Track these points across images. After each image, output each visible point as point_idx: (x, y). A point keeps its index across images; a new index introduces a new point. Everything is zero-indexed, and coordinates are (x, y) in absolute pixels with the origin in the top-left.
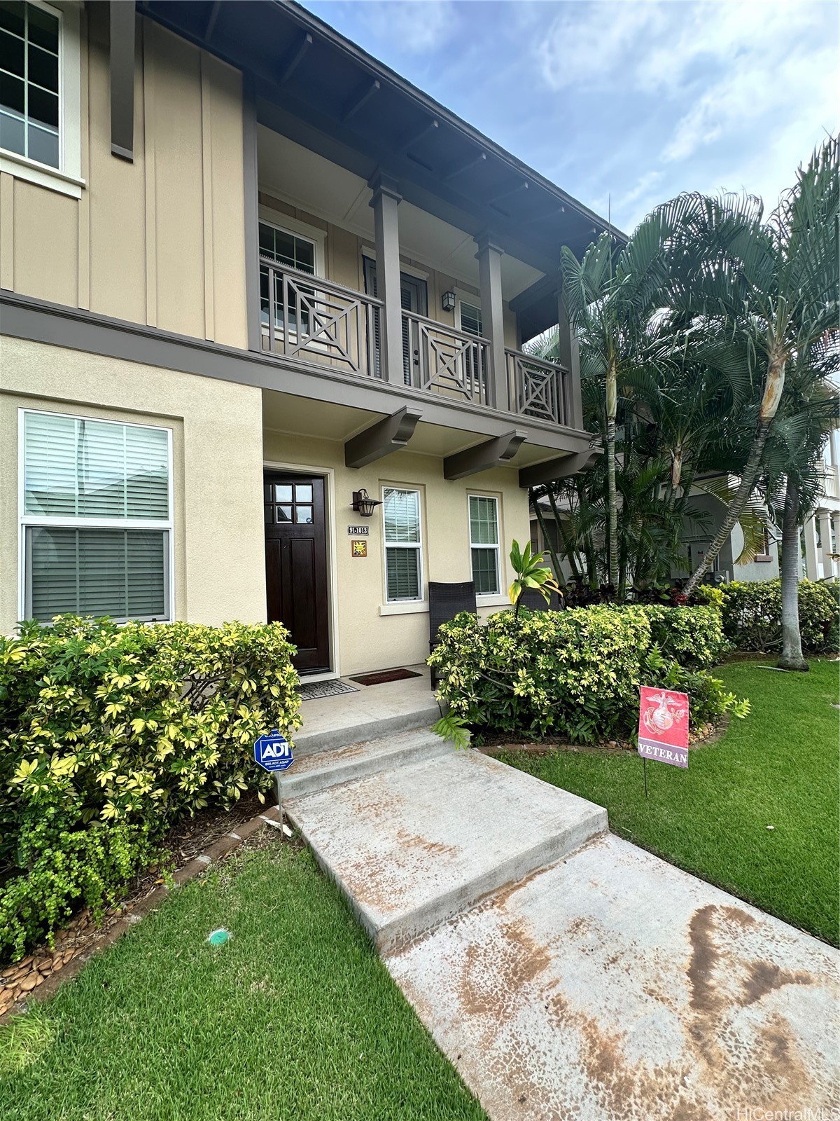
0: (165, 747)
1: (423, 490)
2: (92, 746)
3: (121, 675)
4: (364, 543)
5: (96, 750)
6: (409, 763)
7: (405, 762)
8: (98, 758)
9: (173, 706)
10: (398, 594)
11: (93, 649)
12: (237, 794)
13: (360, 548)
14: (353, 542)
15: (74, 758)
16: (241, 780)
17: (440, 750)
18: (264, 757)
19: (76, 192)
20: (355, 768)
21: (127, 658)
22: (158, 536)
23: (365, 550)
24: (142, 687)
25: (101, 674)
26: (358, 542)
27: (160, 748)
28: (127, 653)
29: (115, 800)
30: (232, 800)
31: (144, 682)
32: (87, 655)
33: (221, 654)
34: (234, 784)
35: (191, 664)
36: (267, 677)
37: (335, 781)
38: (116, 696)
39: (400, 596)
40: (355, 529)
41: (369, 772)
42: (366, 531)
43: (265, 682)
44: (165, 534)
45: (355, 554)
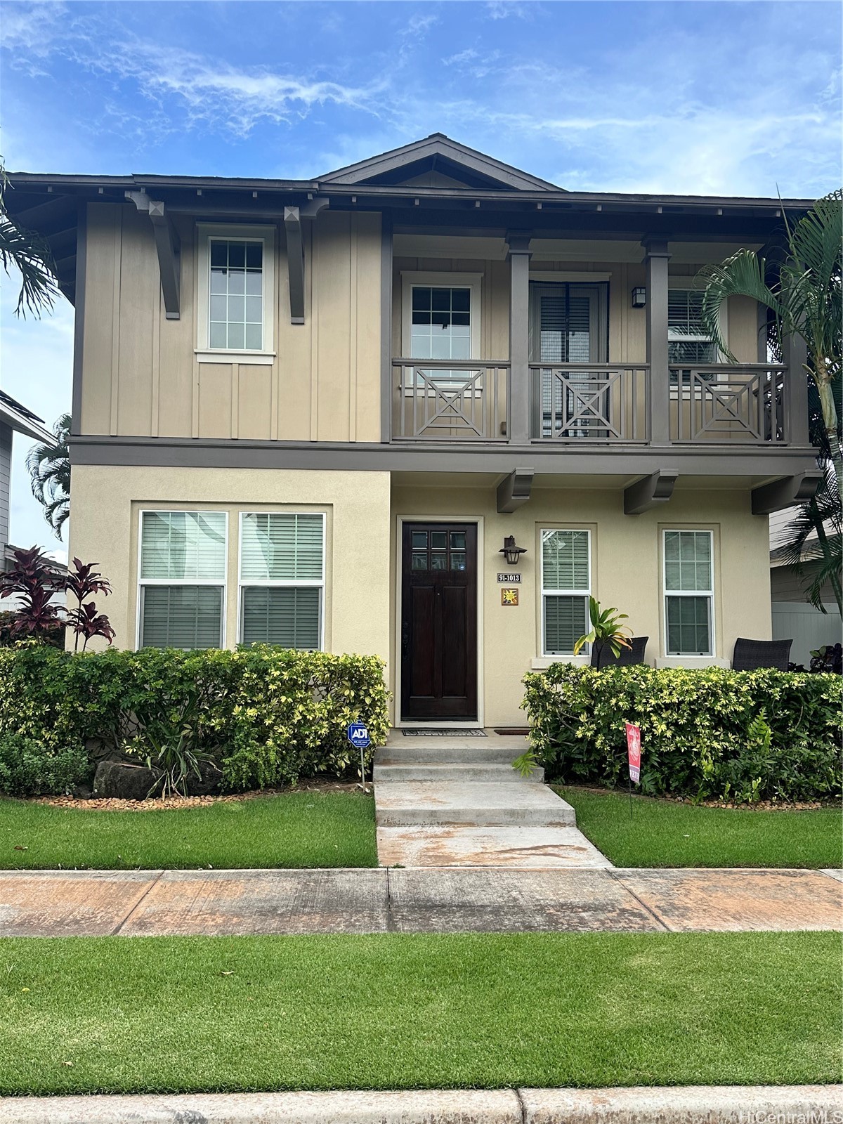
0: (297, 716)
1: (595, 529)
2: (263, 706)
3: (276, 671)
4: (516, 591)
5: (265, 708)
6: (478, 780)
7: (475, 778)
8: (265, 711)
9: (301, 694)
10: (558, 648)
11: (266, 658)
12: (343, 765)
13: (510, 596)
14: (502, 589)
15: (256, 710)
16: (347, 757)
17: (510, 777)
18: (353, 737)
19: (270, 361)
20: (431, 772)
21: (280, 663)
22: (315, 590)
23: (517, 598)
24: (285, 678)
25: (267, 669)
26: (509, 590)
27: (295, 716)
28: (280, 661)
29: (273, 739)
30: (340, 768)
31: (286, 676)
32: (262, 660)
33: (329, 668)
34: (342, 758)
35: (312, 672)
36: (364, 690)
37: (414, 778)
38: (273, 681)
39: (560, 650)
40: (506, 576)
41: (442, 778)
42: (517, 578)
43: (362, 693)
44: (320, 589)
45: (505, 603)
